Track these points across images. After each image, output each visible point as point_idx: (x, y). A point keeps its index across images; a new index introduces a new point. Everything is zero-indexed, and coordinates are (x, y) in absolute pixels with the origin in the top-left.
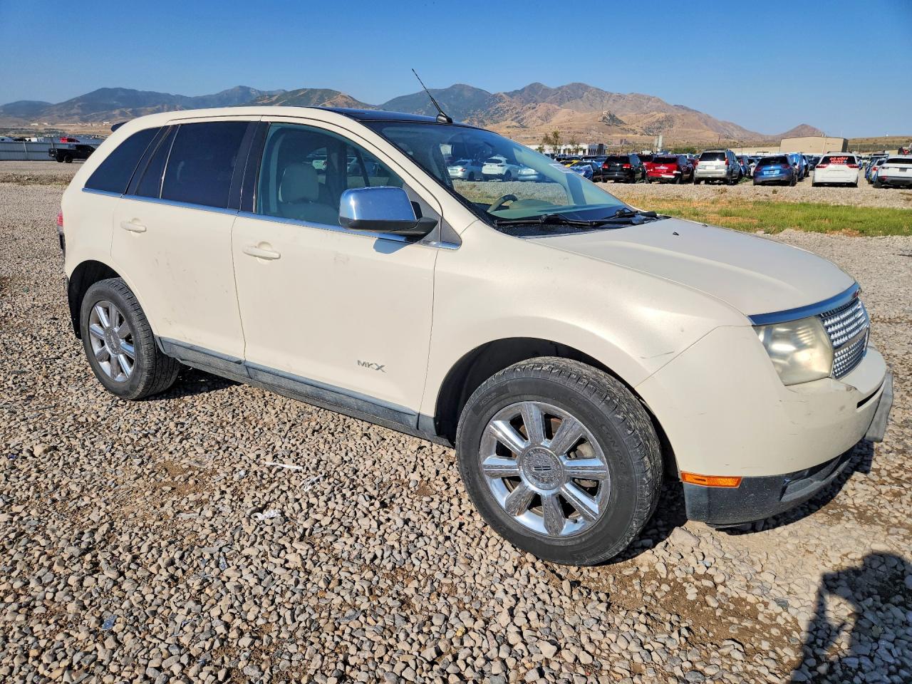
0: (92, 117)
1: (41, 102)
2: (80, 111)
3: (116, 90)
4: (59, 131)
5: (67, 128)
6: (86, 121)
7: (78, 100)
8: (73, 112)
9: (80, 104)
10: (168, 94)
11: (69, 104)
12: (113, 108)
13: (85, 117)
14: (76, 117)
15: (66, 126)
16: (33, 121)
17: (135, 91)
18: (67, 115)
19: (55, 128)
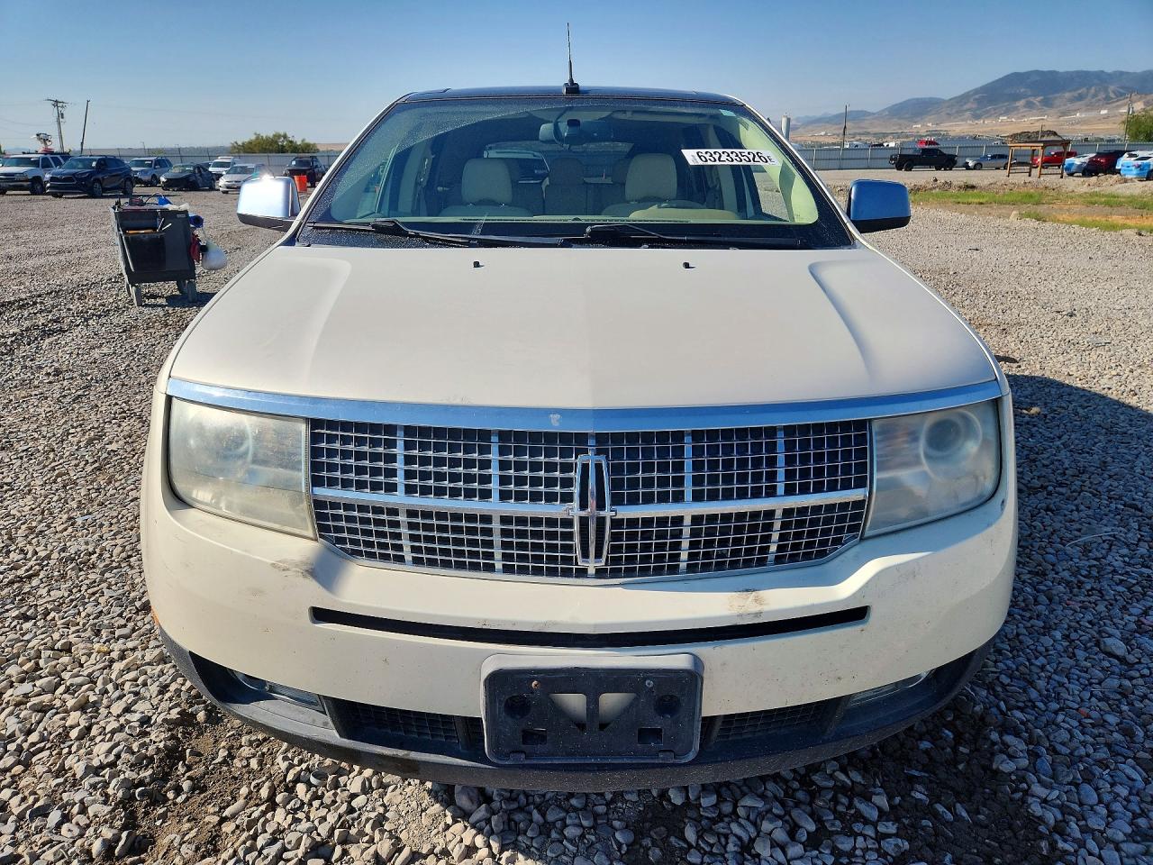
0: (987, 112)
1: (930, 98)
2: (974, 106)
3: (1028, 74)
4: (942, 133)
5: (951, 128)
6: (977, 117)
7: (976, 91)
8: (966, 107)
9: (977, 96)
10: (1102, 72)
11: (964, 98)
12: (1017, 97)
13: (978, 112)
14: (968, 114)
15: (951, 126)
16: (916, 123)
17: (1055, 72)
18: (957, 112)
19: (938, 129)
